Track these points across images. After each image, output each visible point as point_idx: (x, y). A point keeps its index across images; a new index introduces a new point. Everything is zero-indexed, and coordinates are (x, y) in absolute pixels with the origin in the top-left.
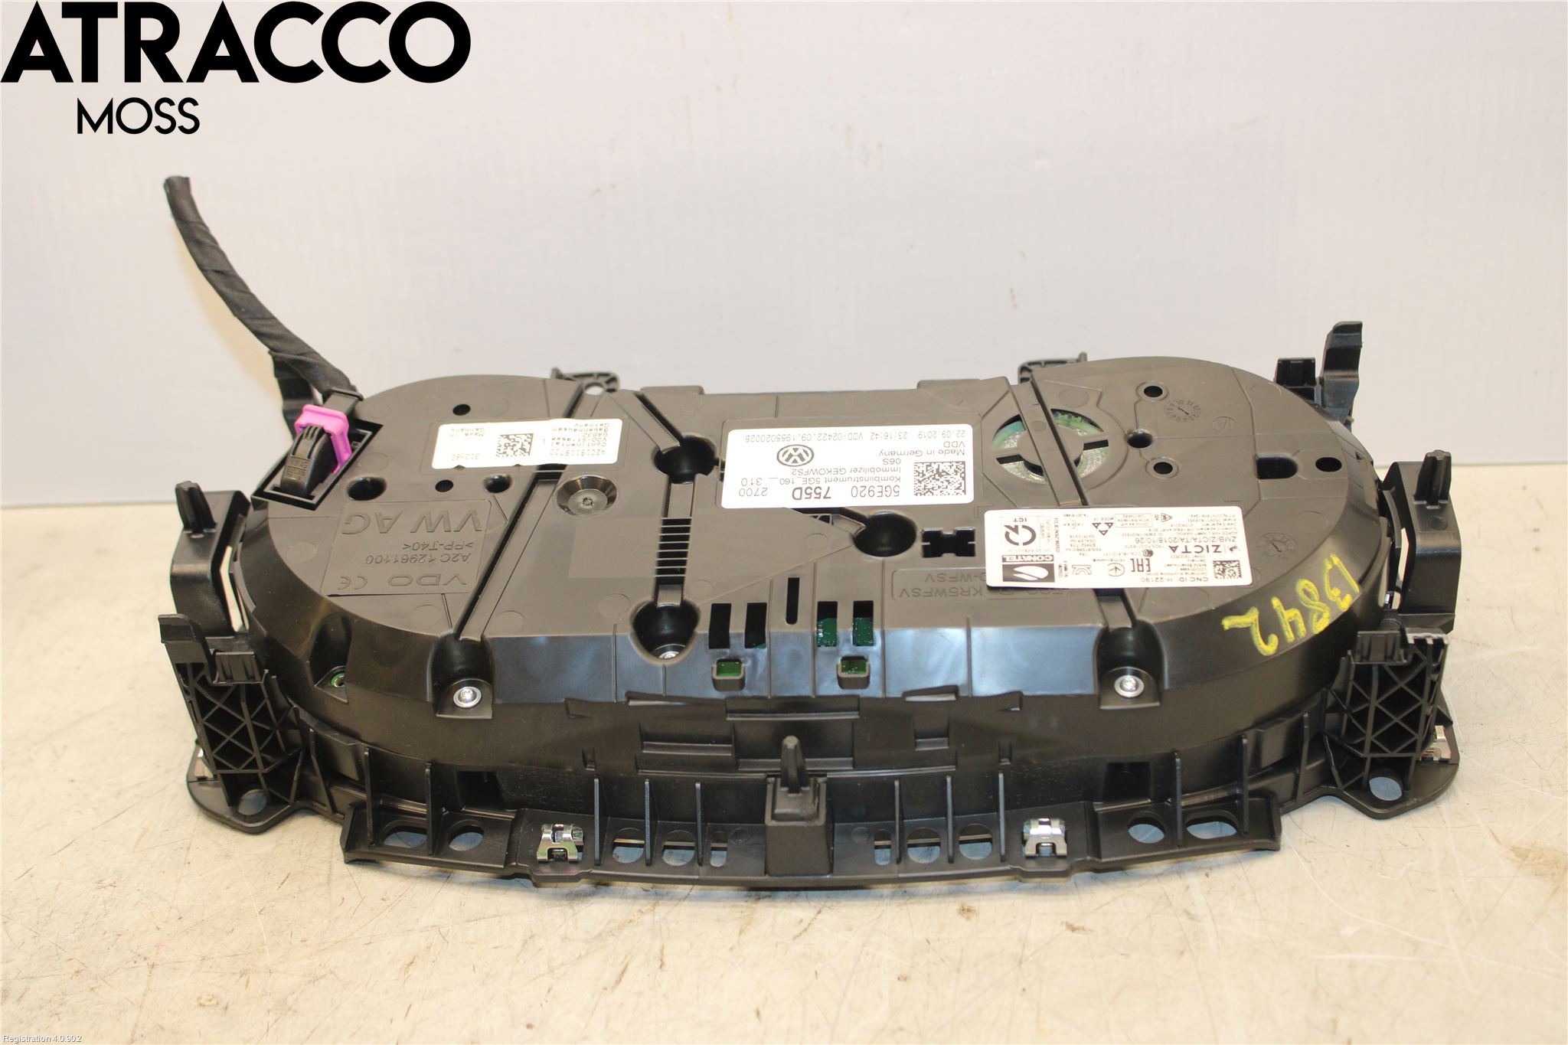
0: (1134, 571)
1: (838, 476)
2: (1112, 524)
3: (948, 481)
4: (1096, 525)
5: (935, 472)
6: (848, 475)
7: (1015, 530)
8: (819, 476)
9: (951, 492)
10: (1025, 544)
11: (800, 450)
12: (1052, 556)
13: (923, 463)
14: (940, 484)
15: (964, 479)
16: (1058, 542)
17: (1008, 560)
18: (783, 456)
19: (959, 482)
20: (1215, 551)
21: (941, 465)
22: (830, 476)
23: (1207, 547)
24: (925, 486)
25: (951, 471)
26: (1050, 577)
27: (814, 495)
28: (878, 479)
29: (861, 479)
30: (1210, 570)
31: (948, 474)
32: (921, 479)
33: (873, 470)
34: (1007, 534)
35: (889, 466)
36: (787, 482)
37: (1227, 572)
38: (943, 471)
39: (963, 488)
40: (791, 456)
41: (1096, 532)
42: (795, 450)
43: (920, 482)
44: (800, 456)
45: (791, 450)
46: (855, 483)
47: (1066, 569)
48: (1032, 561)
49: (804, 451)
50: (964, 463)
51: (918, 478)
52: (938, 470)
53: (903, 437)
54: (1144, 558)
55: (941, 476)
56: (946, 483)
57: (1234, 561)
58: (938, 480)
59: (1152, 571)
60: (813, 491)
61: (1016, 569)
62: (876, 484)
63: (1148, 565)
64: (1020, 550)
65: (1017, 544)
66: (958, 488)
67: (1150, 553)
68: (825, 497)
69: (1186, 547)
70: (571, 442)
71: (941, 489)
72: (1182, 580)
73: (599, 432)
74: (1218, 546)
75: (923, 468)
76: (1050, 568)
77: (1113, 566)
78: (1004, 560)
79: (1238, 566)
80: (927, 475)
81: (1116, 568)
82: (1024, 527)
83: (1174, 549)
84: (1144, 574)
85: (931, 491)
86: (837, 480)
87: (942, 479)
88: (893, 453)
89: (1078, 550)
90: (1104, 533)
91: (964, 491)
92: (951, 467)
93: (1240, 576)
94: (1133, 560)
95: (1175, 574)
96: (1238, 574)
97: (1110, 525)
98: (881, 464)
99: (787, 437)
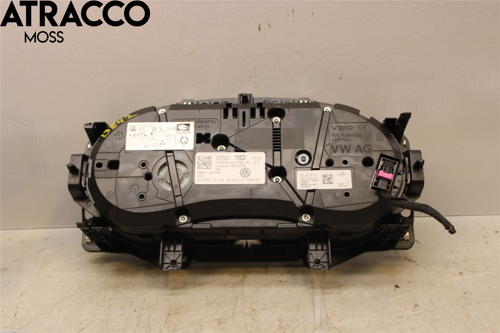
0: (157, 128)
1: (233, 164)
2: (160, 144)
3: (203, 161)
4: (164, 144)
5: (206, 165)
6: (230, 165)
7: (186, 142)
8: (238, 164)
9: (202, 157)
10: (183, 137)
11: (244, 174)
12: (177, 133)
13: (209, 169)
14: (205, 160)
15: (198, 162)
16: (175, 138)
17: (188, 132)
18: (249, 173)
19: (200, 161)
20: (135, 134)
21: (204, 167)
22: (235, 164)
23: (137, 136)
24: (209, 159)
25: (201, 165)
26: (178, 125)
27: (239, 157)
28: (222, 163)
29: (227, 163)
30: (137, 128)
31: (202, 164)
32: (210, 162)
33: (223, 166)
34: (188, 141)
35: (219, 168)
36: (247, 162)
37: (133, 127)
38: (204, 165)
39: (199, 158)
40: (246, 173)
41: (165, 142)
42: (245, 175)
43: (210, 161)
44: (244, 173)
45: (247, 174)
46: (228, 161)
47: (174, 128)
48: (182, 131)
49: (242, 174)
50: (198, 168)
51: (211, 163)
52: (205, 166)
53: (215, 180)
54: (153, 132)
55: (204, 163)
56: (203, 160)
57: (131, 131)
58: (205, 162)
59: (152, 127)
60: (240, 158)
61: (186, 129)
62: (222, 161)
63: (153, 130)
64: (185, 135)
65: (186, 137)
66: (200, 158)
67: (152, 134)
68: (236, 156)
69: (142, 136)
70: (311, 180)
71: (205, 158)
72: (145, 125)
73: (303, 184)
74: (134, 136)
75: (209, 166)
76: (178, 129)
77: (162, 129)
78: (189, 132)
79: (130, 129)
80: (208, 164)
81: (161, 129)
82: (183, 143)
83: (145, 135)
84: (155, 126)
85: (208, 158)
86: (234, 163)
87: (204, 162)
88: (217, 173)
89: (170, 135)
90: (162, 141)
91: (198, 157)
92: (201, 167)
93: (130, 126)
94: (156, 132)
95: (146, 127)
96: (131, 126)
97: (161, 144)
98: (221, 168)
99: (248, 180)
